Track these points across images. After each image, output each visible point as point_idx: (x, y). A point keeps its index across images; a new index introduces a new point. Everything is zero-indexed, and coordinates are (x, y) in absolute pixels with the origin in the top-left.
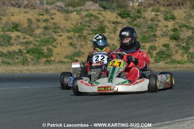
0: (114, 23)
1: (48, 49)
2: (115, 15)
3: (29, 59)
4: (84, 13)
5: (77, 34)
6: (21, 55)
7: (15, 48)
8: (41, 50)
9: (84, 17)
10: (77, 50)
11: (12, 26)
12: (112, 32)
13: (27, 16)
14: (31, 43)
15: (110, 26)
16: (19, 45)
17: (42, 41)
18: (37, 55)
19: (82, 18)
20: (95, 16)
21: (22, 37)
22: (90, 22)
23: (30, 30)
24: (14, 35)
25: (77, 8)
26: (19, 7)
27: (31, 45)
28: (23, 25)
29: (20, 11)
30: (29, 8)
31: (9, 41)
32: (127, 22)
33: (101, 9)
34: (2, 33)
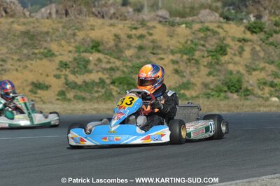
0: (239, 41)
2: (242, 28)
3: (114, 93)
4: (197, 26)
5: (185, 57)
6: (103, 87)
7: (94, 77)
8: (132, 80)
9: (197, 32)
10: (185, 80)
11: (91, 45)
12: (237, 53)
13: (114, 30)
14: (118, 69)
16: (100, 73)
17: (134, 66)
18: (126, 87)
19: (194, 33)
20: (212, 30)
21: (105, 60)
22: (205, 39)
23: (117, 51)
24: (93, 57)
25: (187, 19)
26: (103, 17)
27: (118, 72)
28: (107, 43)
29: (103, 24)
30: (117, 18)
31: (85, 67)
32: (258, 39)
33: (222, 19)
34: (76, 55)
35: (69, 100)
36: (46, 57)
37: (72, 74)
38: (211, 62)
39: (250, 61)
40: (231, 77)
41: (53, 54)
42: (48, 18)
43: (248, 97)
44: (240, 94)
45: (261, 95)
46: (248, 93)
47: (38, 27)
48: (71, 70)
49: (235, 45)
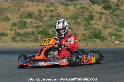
0: (100, 13)
1: (52, 31)
2: (101, 7)
3: (39, 38)
4: (79, 6)
5: (73, 21)
6: (34, 35)
7: (29, 30)
8: (47, 32)
9: (78, 9)
11: (27, 14)
12: (98, 19)
13: (38, 8)
14: (41, 27)
15: (97, 16)
16: (32, 28)
17: (48, 25)
18: (44, 35)
19: (77, 9)
20: (86, 8)
21: (34, 22)
22: (83, 12)
23: (40, 18)
24: (28, 21)
25: (74, 3)
26: (33, 1)
28: (35, 14)
29: (33, 4)
30: (40, 2)
31: (25, 25)
32: (109, 13)
33: (91, 3)
34: (20, 19)
35: (18, 41)
36: (5, 20)
38: (86, 24)
39: (105, 23)
40: (96, 31)
41: (9, 19)
42: (6, 1)
43: (104, 41)
44: (100, 39)
45: (110, 40)
46: (104, 39)
47: (1, 5)
48: (18, 27)
49: (98, 15)
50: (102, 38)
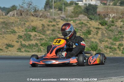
0: (96, 29)
2: (97, 23)
3: (42, 50)
4: (78, 22)
6: (37, 47)
7: (33, 42)
8: (49, 44)
11: (32, 28)
12: (95, 34)
13: (42, 22)
16: (36, 41)
17: (50, 38)
19: (77, 25)
20: (85, 23)
21: (38, 35)
22: (81, 27)
23: (43, 31)
24: (33, 34)
25: (73, 19)
26: (37, 17)
27: (44, 40)
28: (39, 28)
29: (37, 19)
30: (43, 17)
31: (29, 38)
32: (105, 28)
33: (88, 19)
34: (25, 33)
35: (23, 52)
36: (12, 33)
37: (23, 41)
38: (84, 37)
39: (101, 37)
40: (93, 44)
41: (16, 32)
42: (13, 16)
44: (96, 51)
45: (106, 52)
47: (9, 20)
48: (23, 39)
50: (98, 51)
